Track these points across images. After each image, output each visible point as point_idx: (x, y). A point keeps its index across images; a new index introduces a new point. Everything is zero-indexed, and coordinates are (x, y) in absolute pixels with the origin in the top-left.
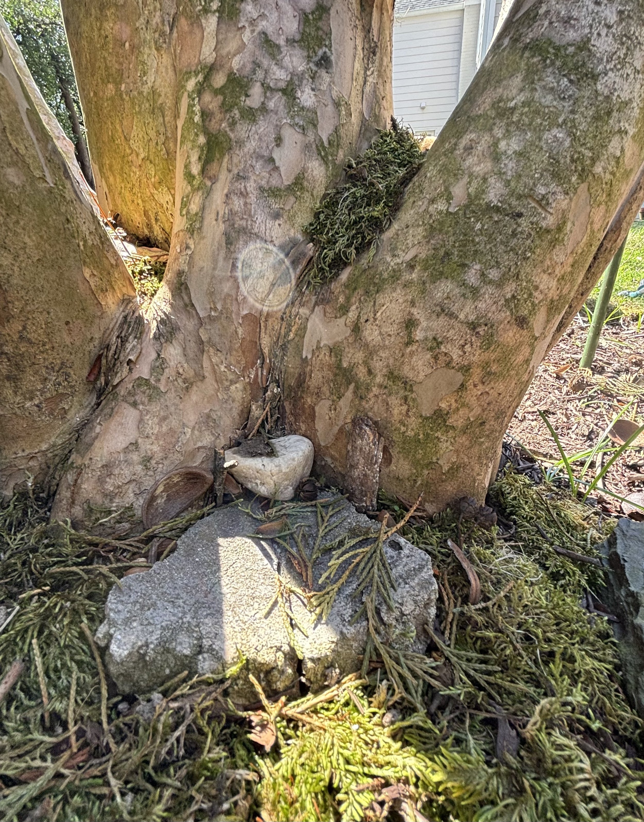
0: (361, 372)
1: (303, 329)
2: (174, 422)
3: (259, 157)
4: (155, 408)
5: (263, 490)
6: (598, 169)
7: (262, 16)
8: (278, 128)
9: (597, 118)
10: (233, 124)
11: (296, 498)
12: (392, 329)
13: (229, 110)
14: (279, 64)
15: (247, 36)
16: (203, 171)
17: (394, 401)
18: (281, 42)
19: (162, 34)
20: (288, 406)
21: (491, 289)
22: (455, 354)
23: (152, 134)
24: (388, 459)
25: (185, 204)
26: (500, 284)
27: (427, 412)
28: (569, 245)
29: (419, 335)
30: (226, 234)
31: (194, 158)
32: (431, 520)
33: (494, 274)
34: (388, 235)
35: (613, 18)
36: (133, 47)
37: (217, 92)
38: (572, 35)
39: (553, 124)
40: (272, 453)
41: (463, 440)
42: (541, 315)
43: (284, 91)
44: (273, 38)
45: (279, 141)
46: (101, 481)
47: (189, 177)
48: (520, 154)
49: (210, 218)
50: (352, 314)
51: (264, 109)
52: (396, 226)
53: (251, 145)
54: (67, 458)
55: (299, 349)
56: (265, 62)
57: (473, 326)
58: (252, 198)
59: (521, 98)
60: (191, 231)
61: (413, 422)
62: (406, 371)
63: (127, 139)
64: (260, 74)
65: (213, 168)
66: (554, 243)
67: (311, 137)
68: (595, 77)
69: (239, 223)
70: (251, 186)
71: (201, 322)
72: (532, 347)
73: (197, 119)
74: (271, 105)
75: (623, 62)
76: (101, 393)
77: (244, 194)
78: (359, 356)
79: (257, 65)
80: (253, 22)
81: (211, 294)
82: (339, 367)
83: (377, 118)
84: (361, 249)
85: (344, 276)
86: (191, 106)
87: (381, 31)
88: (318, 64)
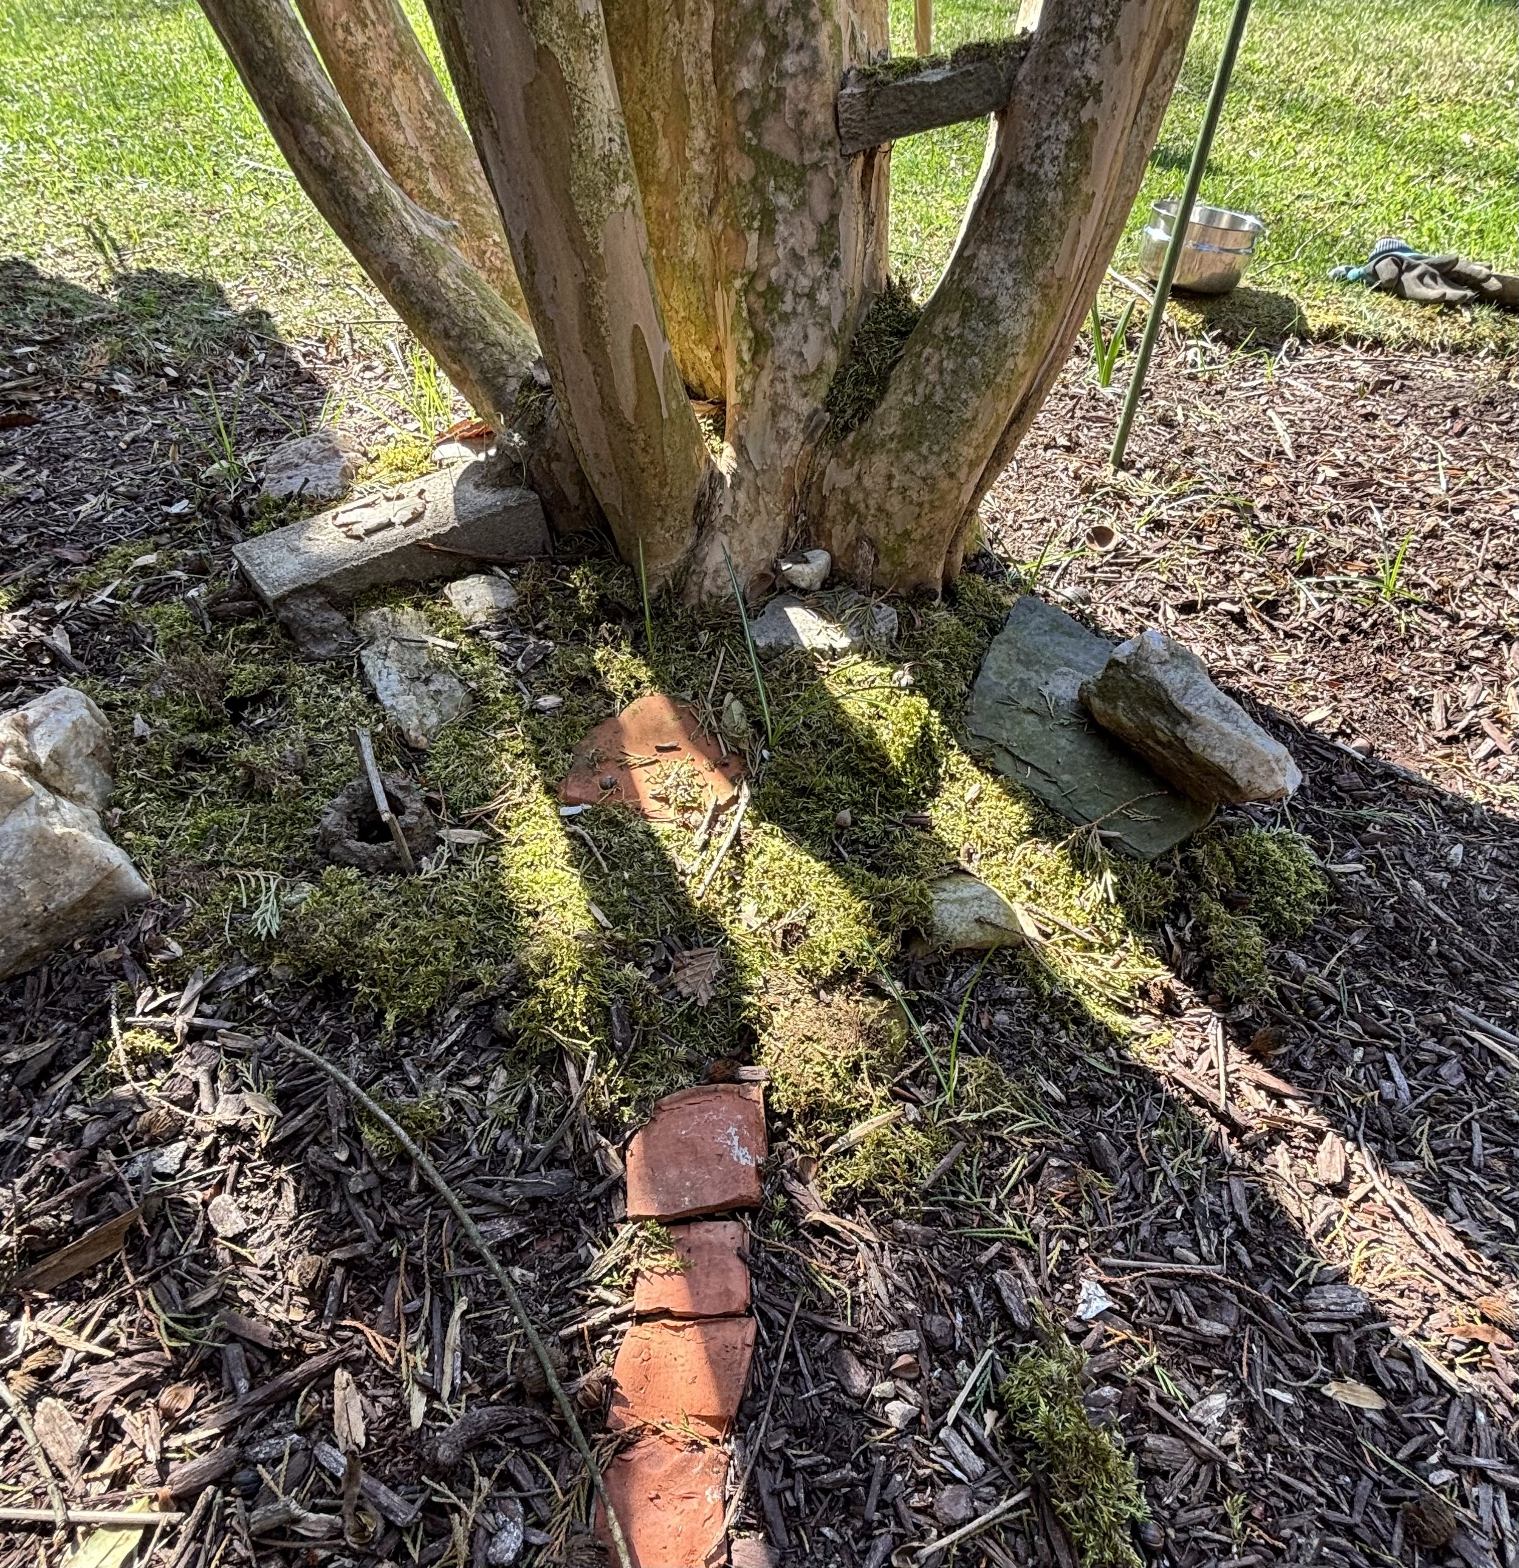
0: (862, 506)
1: (823, 473)
2: (746, 543)
3: (793, 352)
4: (737, 534)
5: (803, 585)
6: (999, 379)
7: (792, 234)
8: (805, 327)
9: (998, 349)
10: (773, 325)
11: (822, 588)
12: (880, 480)
13: (770, 313)
14: (804, 274)
15: (781, 252)
16: (753, 359)
17: (881, 525)
18: (805, 254)
19: (701, 214)
20: (812, 530)
21: (934, 457)
22: (915, 496)
23: (694, 299)
24: (877, 561)
25: (738, 383)
26: (939, 454)
27: (899, 531)
28: (981, 426)
29: (895, 484)
30: (772, 410)
31: (745, 347)
32: (902, 598)
33: (936, 448)
34: (879, 411)
35: (1010, 284)
36: (672, 220)
37: (760, 295)
38: (987, 292)
39: (974, 354)
40: (807, 562)
41: (921, 548)
42: (965, 469)
43: (808, 296)
44: (798, 251)
45: (806, 337)
46: (714, 580)
47: (742, 362)
48: (954, 372)
49: (759, 396)
50: (856, 467)
51: (794, 312)
52: (884, 406)
53: (787, 343)
54: (687, 568)
55: (820, 489)
56: (794, 273)
57: (924, 479)
58: (790, 384)
59: (957, 331)
60: (745, 405)
61: (892, 537)
62: (888, 507)
63: (667, 297)
64: (791, 283)
65: (760, 359)
66: (970, 428)
67: (827, 331)
68: (998, 323)
69: (781, 401)
70: (788, 375)
71: (757, 474)
72: (960, 490)
73: (745, 314)
74: (799, 309)
75: (1015, 311)
76: (701, 527)
77: (783, 381)
78: (861, 496)
79: (789, 275)
80: (785, 241)
81: (762, 453)
82: (848, 502)
83: (874, 282)
84: (861, 420)
85: (851, 437)
86: (738, 302)
87: (878, 200)
88: (831, 267)
